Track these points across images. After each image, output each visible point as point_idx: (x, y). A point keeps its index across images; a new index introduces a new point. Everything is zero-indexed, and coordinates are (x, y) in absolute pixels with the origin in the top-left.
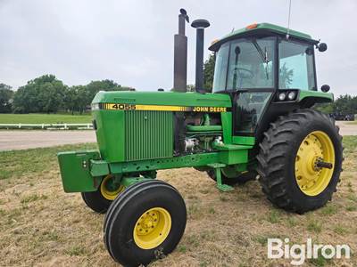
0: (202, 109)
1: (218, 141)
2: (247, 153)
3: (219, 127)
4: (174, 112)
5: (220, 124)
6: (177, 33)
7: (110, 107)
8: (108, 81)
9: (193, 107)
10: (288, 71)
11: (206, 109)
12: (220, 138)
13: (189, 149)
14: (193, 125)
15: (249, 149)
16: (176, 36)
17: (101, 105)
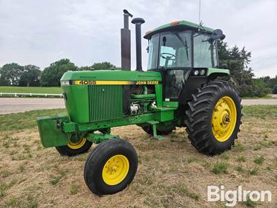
0: (142, 83)
1: (153, 105)
2: (173, 113)
3: (154, 95)
4: (123, 85)
5: (154, 93)
6: (123, 27)
7: (78, 83)
8: (106, 63)
9: (136, 82)
10: (246, 53)
11: (145, 83)
12: (154, 103)
13: (134, 112)
14: (136, 94)
15: (174, 110)
16: (122, 30)
17: (71, 82)
